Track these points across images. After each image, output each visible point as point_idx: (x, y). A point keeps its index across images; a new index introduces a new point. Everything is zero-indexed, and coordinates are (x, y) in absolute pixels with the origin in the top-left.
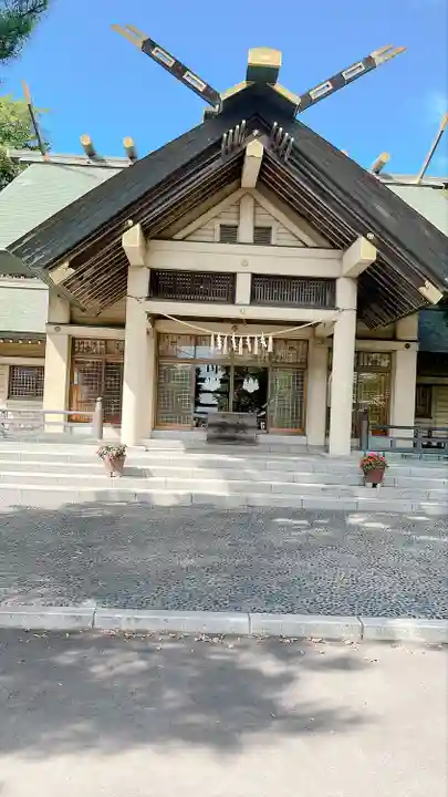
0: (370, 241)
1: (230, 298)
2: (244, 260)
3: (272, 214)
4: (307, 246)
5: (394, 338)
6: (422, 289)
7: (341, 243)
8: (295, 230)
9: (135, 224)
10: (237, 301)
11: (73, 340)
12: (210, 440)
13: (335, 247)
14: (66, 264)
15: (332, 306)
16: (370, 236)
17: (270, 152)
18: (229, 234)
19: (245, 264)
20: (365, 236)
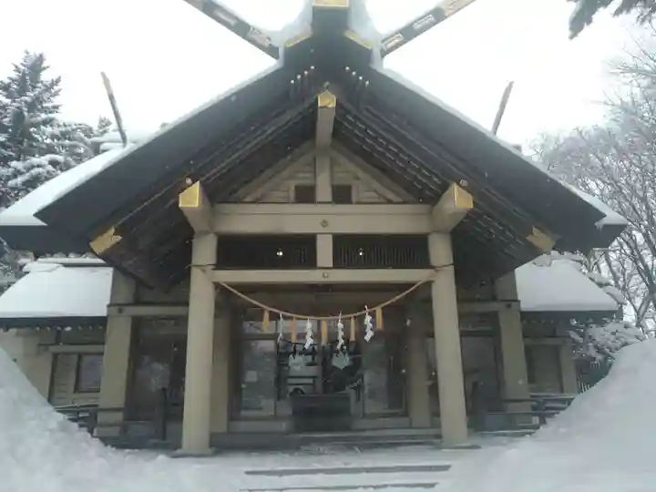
0: (464, 188)
1: (310, 262)
2: (323, 221)
3: (350, 170)
4: (390, 202)
5: (494, 298)
6: (529, 238)
7: (429, 196)
8: (376, 185)
9: (194, 182)
10: (319, 265)
13: (425, 202)
14: (112, 231)
15: (426, 265)
16: (464, 182)
18: (306, 195)
19: (324, 224)
20: (458, 183)
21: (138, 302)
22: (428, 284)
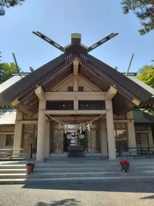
1: (72, 108)
2: (75, 97)
3: (84, 82)
4: (95, 91)
5: (126, 119)
6: (133, 101)
7: (105, 89)
8: (91, 86)
9: (39, 86)
10: (74, 109)
11: (24, 126)
12: (69, 156)
13: (104, 91)
14: (17, 100)
15: (105, 109)
17: (81, 64)
18: (71, 89)
19: (76, 97)
20: (113, 86)
21: (23, 120)
22: (105, 115)
